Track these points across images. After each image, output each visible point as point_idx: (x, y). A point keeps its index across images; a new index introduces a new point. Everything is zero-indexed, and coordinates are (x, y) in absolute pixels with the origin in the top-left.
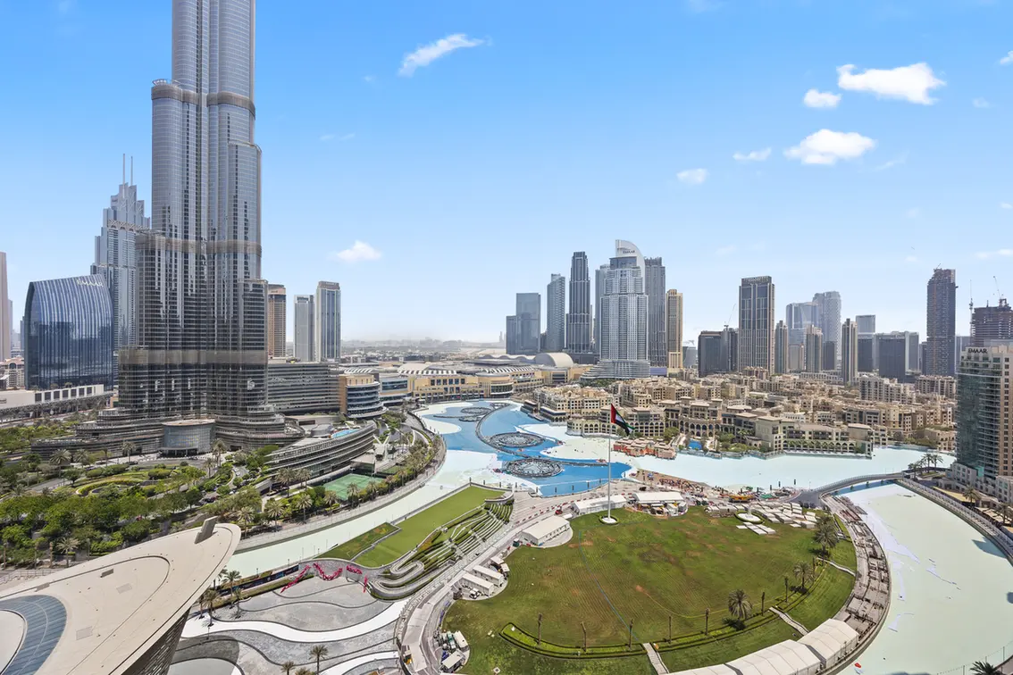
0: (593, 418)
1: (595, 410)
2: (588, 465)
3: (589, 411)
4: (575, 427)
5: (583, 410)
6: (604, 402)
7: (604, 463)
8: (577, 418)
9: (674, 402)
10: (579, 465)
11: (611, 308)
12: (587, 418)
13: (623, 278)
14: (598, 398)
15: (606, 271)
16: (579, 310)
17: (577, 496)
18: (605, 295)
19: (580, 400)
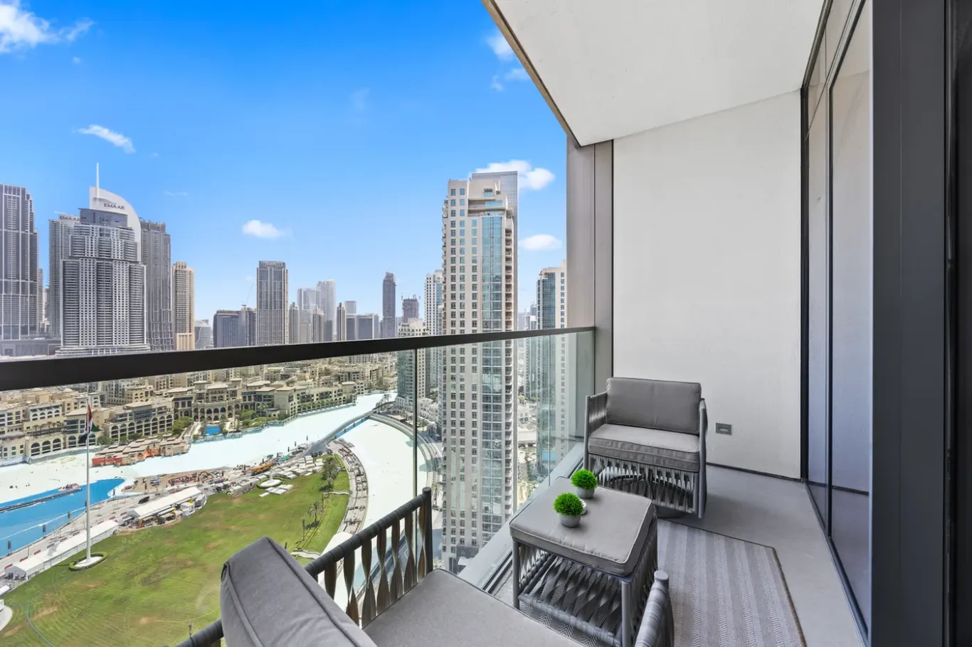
0: (49, 432)
1: (54, 420)
2: (42, 500)
3: (40, 422)
4: (10, 451)
5: (26, 425)
6: (73, 406)
7: (74, 488)
8: (12, 438)
9: (186, 389)
10: (20, 506)
11: (82, 276)
12: (36, 434)
13: (105, 238)
14: (58, 402)
15: (71, 224)
16: (12, 272)
17: (16, 555)
18: (71, 257)
19: (21, 409)
